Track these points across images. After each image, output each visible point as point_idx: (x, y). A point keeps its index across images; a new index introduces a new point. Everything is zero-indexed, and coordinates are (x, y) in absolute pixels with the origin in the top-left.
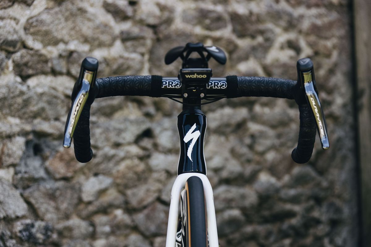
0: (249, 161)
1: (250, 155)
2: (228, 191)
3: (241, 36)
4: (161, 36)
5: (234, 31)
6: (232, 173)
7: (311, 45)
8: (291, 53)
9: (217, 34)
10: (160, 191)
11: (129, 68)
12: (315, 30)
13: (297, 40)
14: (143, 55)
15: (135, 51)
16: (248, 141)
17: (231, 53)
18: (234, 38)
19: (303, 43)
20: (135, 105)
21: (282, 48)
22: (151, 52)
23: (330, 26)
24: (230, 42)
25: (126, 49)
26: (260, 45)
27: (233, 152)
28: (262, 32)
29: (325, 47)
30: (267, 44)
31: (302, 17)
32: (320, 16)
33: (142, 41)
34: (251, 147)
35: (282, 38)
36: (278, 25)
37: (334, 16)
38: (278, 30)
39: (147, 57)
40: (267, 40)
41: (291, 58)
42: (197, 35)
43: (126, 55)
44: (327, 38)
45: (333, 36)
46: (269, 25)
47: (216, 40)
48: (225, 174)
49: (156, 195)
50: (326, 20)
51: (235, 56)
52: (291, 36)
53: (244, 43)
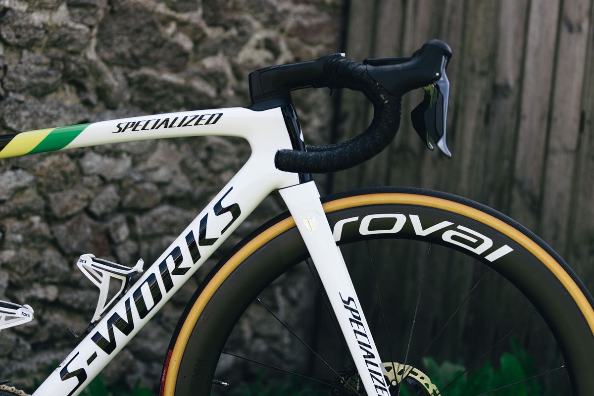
0: (201, 179)
1: (203, 172)
2: (171, 212)
3: (213, 24)
4: (116, 8)
5: (204, 16)
6: (179, 190)
7: (292, 49)
8: (268, 54)
9: (185, 16)
10: (89, 200)
11: (72, 41)
12: (300, 31)
13: (277, 40)
14: (91, 27)
15: (82, 22)
16: (203, 154)
17: (196, 43)
18: (203, 24)
19: (283, 45)
20: (74, 88)
21: (258, 47)
22: (101, 26)
23: (318, 29)
24: (197, 29)
25: (72, 16)
26: (233, 39)
27: (183, 164)
28: (237, 24)
29: (309, 53)
30: (241, 39)
31: (286, 12)
32: (307, 15)
33: (93, 11)
34: (205, 162)
35: (260, 35)
36: (257, 19)
37: (324, 18)
38: (256, 24)
39: (95, 31)
40: (242, 34)
41: (267, 60)
42: (159, 14)
43: (71, 24)
44: (312, 44)
45: (319, 43)
46: (248, 17)
47: (182, 25)
48: (170, 191)
49: (85, 204)
50: (314, 21)
51: (201, 48)
52: (271, 34)
53: (213, 33)
